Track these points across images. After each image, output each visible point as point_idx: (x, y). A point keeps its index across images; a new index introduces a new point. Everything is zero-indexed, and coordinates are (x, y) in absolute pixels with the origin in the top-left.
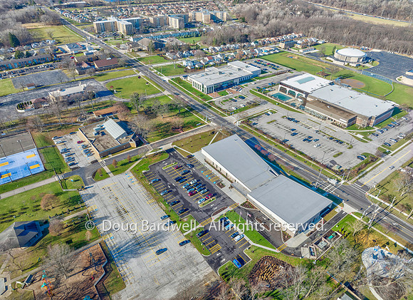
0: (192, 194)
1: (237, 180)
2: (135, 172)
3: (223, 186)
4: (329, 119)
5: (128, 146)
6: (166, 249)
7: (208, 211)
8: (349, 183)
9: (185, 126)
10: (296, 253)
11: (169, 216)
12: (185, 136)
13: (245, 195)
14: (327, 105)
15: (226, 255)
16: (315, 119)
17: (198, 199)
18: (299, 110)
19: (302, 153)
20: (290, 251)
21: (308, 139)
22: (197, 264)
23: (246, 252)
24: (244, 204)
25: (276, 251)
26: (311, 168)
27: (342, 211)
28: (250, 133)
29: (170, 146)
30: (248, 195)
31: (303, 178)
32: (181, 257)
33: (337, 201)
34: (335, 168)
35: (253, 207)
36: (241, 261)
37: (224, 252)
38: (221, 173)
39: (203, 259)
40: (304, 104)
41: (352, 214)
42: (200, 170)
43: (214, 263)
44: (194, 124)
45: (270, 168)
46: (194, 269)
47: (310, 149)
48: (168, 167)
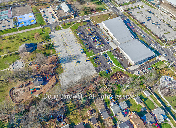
0: (94, 42)
1: (115, 39)
2: (72, 29)
3: (108, 40)
4: (170, 14)
5: (70, 17)
6: (80, 62)
7: (100, 50)
8: (167, 47)
9: (97, 10)
10: (132, 72)
11: (83, 49)
12: (96, 15)
13: (117, 46)
14: (171, 6)
15: (103, 68)
16: (163, 13)
17: (96, 44)
18: (156, 7)
19: (149, 30)
20: (130, 71)
21: (155, 24)
22: (91, 69)
23: (112, 68)
24: (115, 49)
25: (124, 70)
26: (151, 37)
27: (159, 59)
28: (127, 17)
29: (88, 19)
30: (118, 46)
31: (146, 42)
32: (86, 65)
33: (158, 54)
34: (163, 39)
35: (119, 51)
36: (109, 71)
37: (103, 67)
38: (109, 34)
39: (94, 68)
40: (159, 4)
41: (163, 61)
42: (100, 31)
43: (98, 70)
44: (101, 9)
45: (132, 35)
46: (90, 71)
47: (154, 29)
48: (86, 29)
